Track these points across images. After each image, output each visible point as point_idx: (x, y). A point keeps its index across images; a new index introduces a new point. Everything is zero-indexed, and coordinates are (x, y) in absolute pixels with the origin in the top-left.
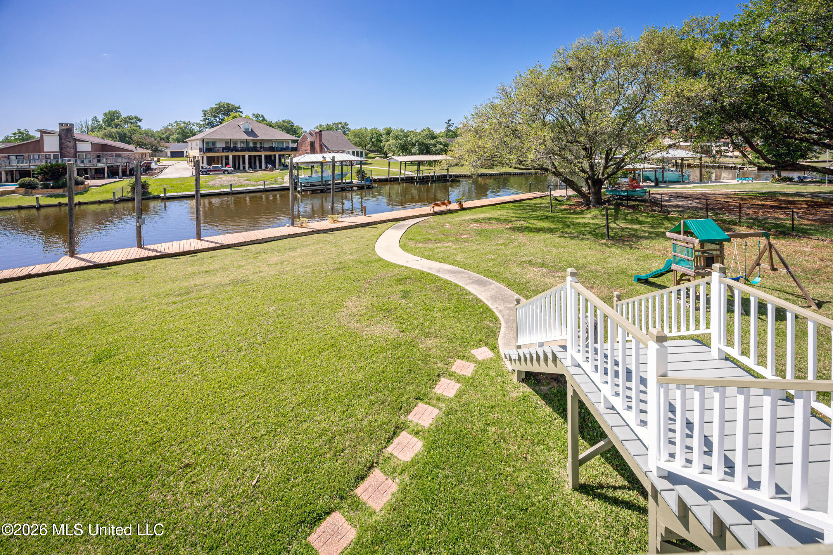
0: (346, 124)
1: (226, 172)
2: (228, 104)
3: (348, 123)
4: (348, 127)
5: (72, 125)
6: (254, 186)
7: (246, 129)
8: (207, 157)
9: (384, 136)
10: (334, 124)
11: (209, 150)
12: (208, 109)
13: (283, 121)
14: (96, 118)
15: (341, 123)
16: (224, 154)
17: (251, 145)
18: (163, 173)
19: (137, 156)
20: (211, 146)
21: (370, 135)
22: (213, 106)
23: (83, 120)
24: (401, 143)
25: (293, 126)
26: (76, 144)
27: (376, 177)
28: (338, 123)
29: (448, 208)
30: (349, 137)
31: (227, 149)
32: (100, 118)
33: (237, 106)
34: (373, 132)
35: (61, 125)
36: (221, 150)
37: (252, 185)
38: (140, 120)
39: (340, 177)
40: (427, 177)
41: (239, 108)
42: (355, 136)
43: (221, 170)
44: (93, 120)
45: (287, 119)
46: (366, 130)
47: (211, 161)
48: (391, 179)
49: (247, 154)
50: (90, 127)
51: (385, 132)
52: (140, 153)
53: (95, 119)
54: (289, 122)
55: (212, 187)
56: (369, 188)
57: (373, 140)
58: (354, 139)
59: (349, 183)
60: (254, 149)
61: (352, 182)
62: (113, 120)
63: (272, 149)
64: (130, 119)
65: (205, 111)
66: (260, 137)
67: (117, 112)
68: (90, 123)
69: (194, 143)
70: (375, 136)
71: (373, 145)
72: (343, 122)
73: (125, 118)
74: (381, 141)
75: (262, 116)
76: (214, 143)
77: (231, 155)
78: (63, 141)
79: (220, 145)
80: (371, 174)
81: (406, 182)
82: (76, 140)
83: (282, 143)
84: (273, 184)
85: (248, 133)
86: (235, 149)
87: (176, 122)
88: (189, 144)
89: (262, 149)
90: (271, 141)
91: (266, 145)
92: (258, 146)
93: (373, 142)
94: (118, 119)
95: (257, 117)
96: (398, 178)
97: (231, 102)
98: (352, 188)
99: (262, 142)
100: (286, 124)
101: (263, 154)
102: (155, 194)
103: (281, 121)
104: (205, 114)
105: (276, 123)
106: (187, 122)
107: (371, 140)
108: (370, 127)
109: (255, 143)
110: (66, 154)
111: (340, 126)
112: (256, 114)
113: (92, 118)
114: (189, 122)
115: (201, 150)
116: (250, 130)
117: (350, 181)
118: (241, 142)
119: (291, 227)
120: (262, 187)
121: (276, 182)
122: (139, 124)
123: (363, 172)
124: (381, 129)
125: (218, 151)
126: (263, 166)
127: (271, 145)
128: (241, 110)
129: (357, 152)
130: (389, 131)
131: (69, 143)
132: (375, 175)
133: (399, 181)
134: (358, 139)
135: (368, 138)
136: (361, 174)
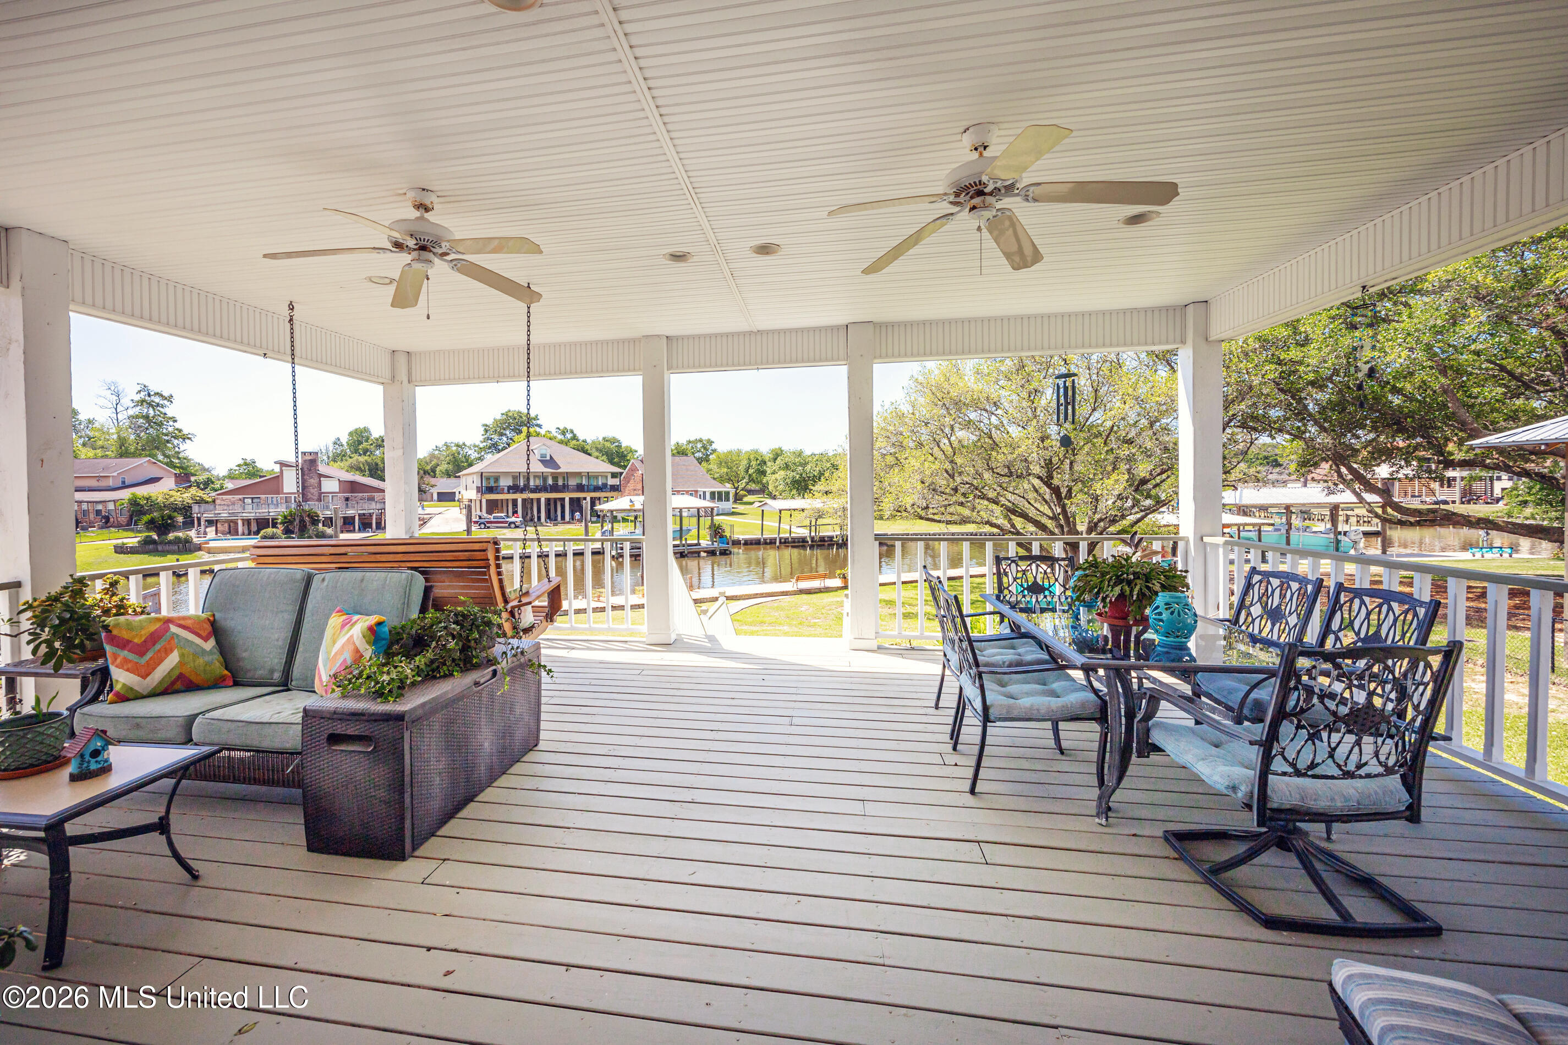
1: (512, 525)
3: (712, 439)
4: (714, 446)
7: (542, 456)
8: (487, 501)
9: (769, 464)
10: (689, 442)
11: (490, 490)
13: (606, 440)
14: (338, 439)
15: (701, 441)
16: (511, 496)
17: (550, 482)
18: (428, 525)
20: (492, 484)
21: (745, 462)
24: (794, 477)
26: (320, 481)
27: (741, 537)
28: (696, 441)
29: (822, 584)
30: (711, 466)
31: (514, 488)
32: (344, 440)
33: (532, 414)
34: (752, 457)
36: (506, 489)
39: (678, 535)
40: (831, 538)
41: (538, 419)
42: (720, 464)
43: (506, 522)
44: (335, 443)
46: (739, 452)
47: (493, 507)
48: (765, 540)
49: (543, 496)
51: (771, 456)
54: (615, 441)
56: (724, 553)
57: (751, 471)
58: (719, 470)
59: (696, 545)
60: (555, 488)
61: (699, 544)
62: (359, 443)
63: (580, 488)
65: (486, 425)
66: (564, 469)
67: (366, 430)
68: (333, 448)
69: (470, 479)
70: (754, 463)
71: (751, 480)
72: (705, 438)
73: (376, 440)
74: (764, 473)
75: (573, 432)
76: (497, 480)
77: (519, 497)
78: (306, 477)
79: (505, 482)
80: (732, 532)
81: (793, 547)
82: (320, 476)
83: (597, 477)
85: (546, 463)
86: (526, 488)
87: (445, 443)
88: (463, 480)
89: (565, 488)
90: (579, 474)
91: (573, 482)
92: (560, 483)
93: (750, 475)
94: (367, 441)
95: (564, 433)
96: (776, 539)
97: (524, 412)
98: (699, 553)
99: (567, 475)
100: (609, 445)
101: (567, 496)
103: (600, 439)
104: (487, 431)
105: (593, 443)
106: (461, 443)
107: (747, 471)
108: (746, 448)
109: (555, 478)
110: (309, 496)
111: (699, 445)
115: (479, 490)
116: (548, 458)
117: (696, 542)
118: (535, 477)
123: (719, 527)
124: (765, 451)
125: (502, 492)
127: (579, 482)
128: (539, 422)
129: (720, 493)
130: (777, 454)
131: (312, 480)
132: (738, 533)
133: (778, 544)
134: (725, 470)
135: (742, 469)
136: (717, 532)
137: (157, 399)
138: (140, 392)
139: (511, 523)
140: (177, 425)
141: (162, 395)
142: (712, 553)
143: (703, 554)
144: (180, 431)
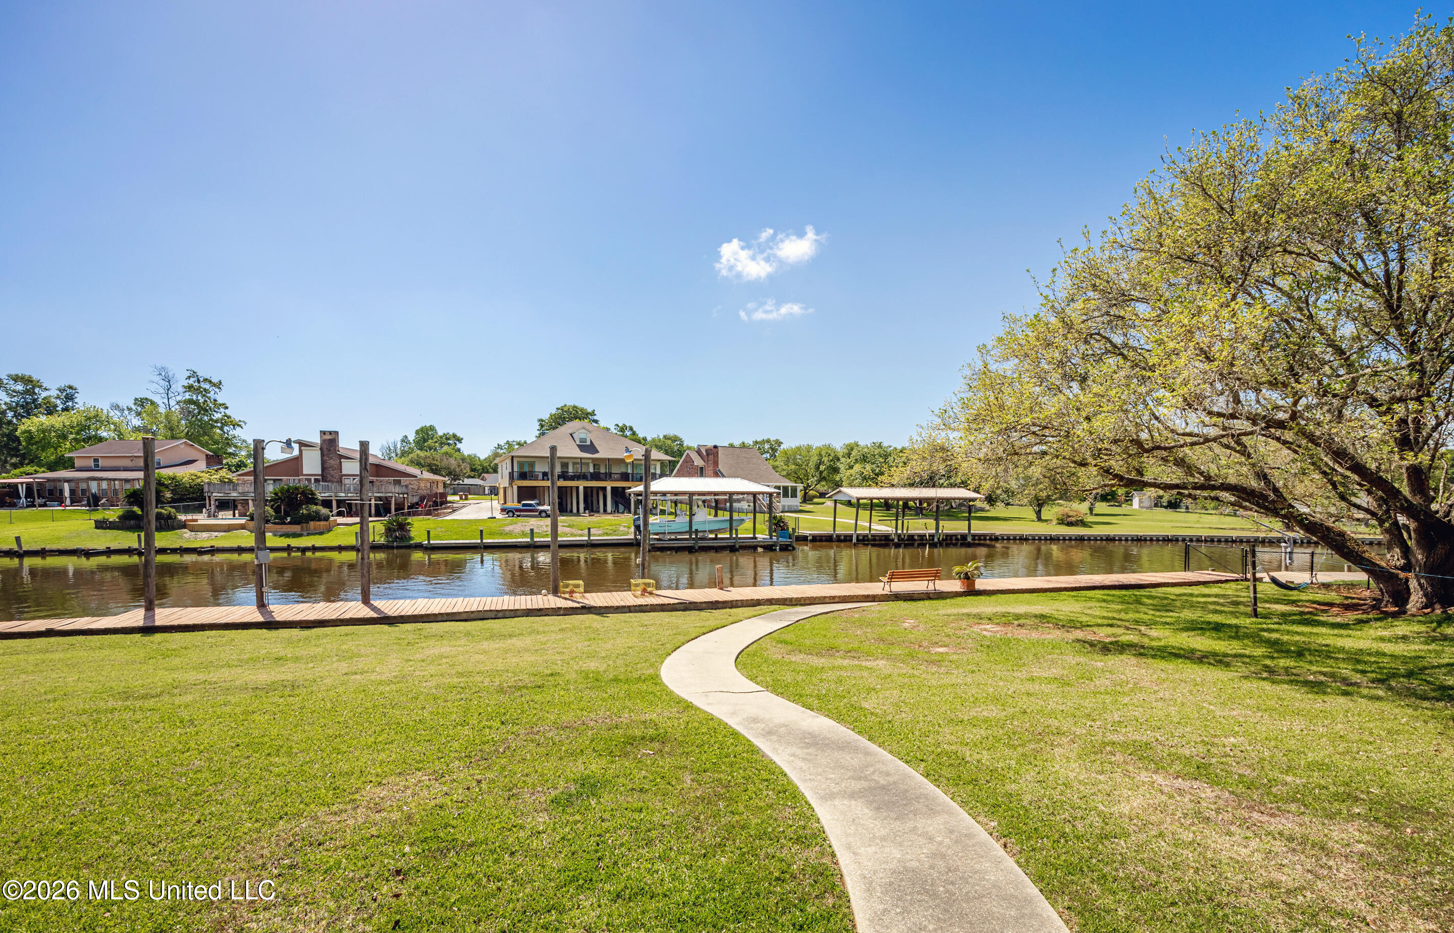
0: (779, 443)
1: (544, 514)
2: (575, 407)
3: (781, 440)
5: (337, 433)
6: (575, 536)
7: (583, 440)
8: (519, 487)
9: (843, 460)
10: (756, 442)
11: (523, 476)
12: (546, 416)
13: (665, 437)
14: (406, 437)
15: (768, 441)
16: (545, 483)
17: (591, 468)
18: (456, 513)
19: (422, 485)
20: (526, 469)
21: (815, 459)
22: (554, 411)
23: (391, 441)
25: (681, 445)
26: (341, 462)
27: (808, 532)
28: (763, 442)
29: (931, 587)
30: (777, 463)
32: (412, 437)
33: (590, 410)
34: (823, 453)
35: (323, 433)
36: (540, 477)
37: (572, 535)
38: (460, 440)
39: (727, 525)
40: (922, 537)
41: (593, 414)
42: (788, 461)
43: (536, 511)
44: (403, 441)
45: (671, 432)
46: (809, 448)
47: (525, 493)
48: (838, 536)
49: (582, 485)
50: (399, 452)
51: (846, 451)
52: (427, 480)
53: (405, 440)
54: (675, 439)
55: (509, 534)
56: (785, 548)
57: (822, 468)
58: (785, 467)
59: (752, 538)
60: (596, 476)
61: (754, 538)
62: (425, 441)
63: (625, 477)
64: (448, 439)
65: (542, 420)
66: (602, 454)
67: (432, 428)
68: (399, 446)
69: (504, 466)
70: (825, 459)
71: (823, 478)
72: (773, 438)
73: (441, 437)
74: (836, 470)
75: (631, 429)
76: (532, 465)
78: (325, 458)
79: (540, 468)
80: (799, 527)
81: (873, 545)
82: (341, 457)
84: (607, 534)
85: (582, 448)
86: (563, 474)
87: (508, 442)
89: (608, 476)
90: (623, 461)
91: (616, 470)
92: (602, 470)
93: (821, 473)
94: (432, 439)
95: (622, 429)
96: (851, 536)
97: (580, 404)
98: (754, 547)
99: (610, 462)
100: (669, 442)
101: (609, 485)
102: (417, 540)
103: (661, 437)
104: (542, 426)
105: (654, 440)
107: (817, 468)
108: (817, 443)
109: (595, 464)
110: (329, 478)
111: (767, 446)
112: (620, 425)
113: (401, 437)
114: (525, 442)
115: (511, 476)
116: (588, 443)
117: (749, 535)
118: (573, 463)
119: (551, 597)
120: (586, 538)
121: (615, 532)
122: (459, 446)
123: (781, 522)
124: (838, 446)
125: (536, 479)
126: (609, 508)
127: (624, 470)
128: (595, 418)
129: (785, 489)
130: (850, 448)
131: (332, 462)
132: (805, 529)
133: (854, 540)
134: (793, 467)
135: (812, 464)
136: (778, 525)
137: (207, 386)
138: (189, 377)
139: (542, 511)
140: (228, 412)
141: (210, 382)
142: (769, 548)
143: (760, 550)
144: (229, 417)
